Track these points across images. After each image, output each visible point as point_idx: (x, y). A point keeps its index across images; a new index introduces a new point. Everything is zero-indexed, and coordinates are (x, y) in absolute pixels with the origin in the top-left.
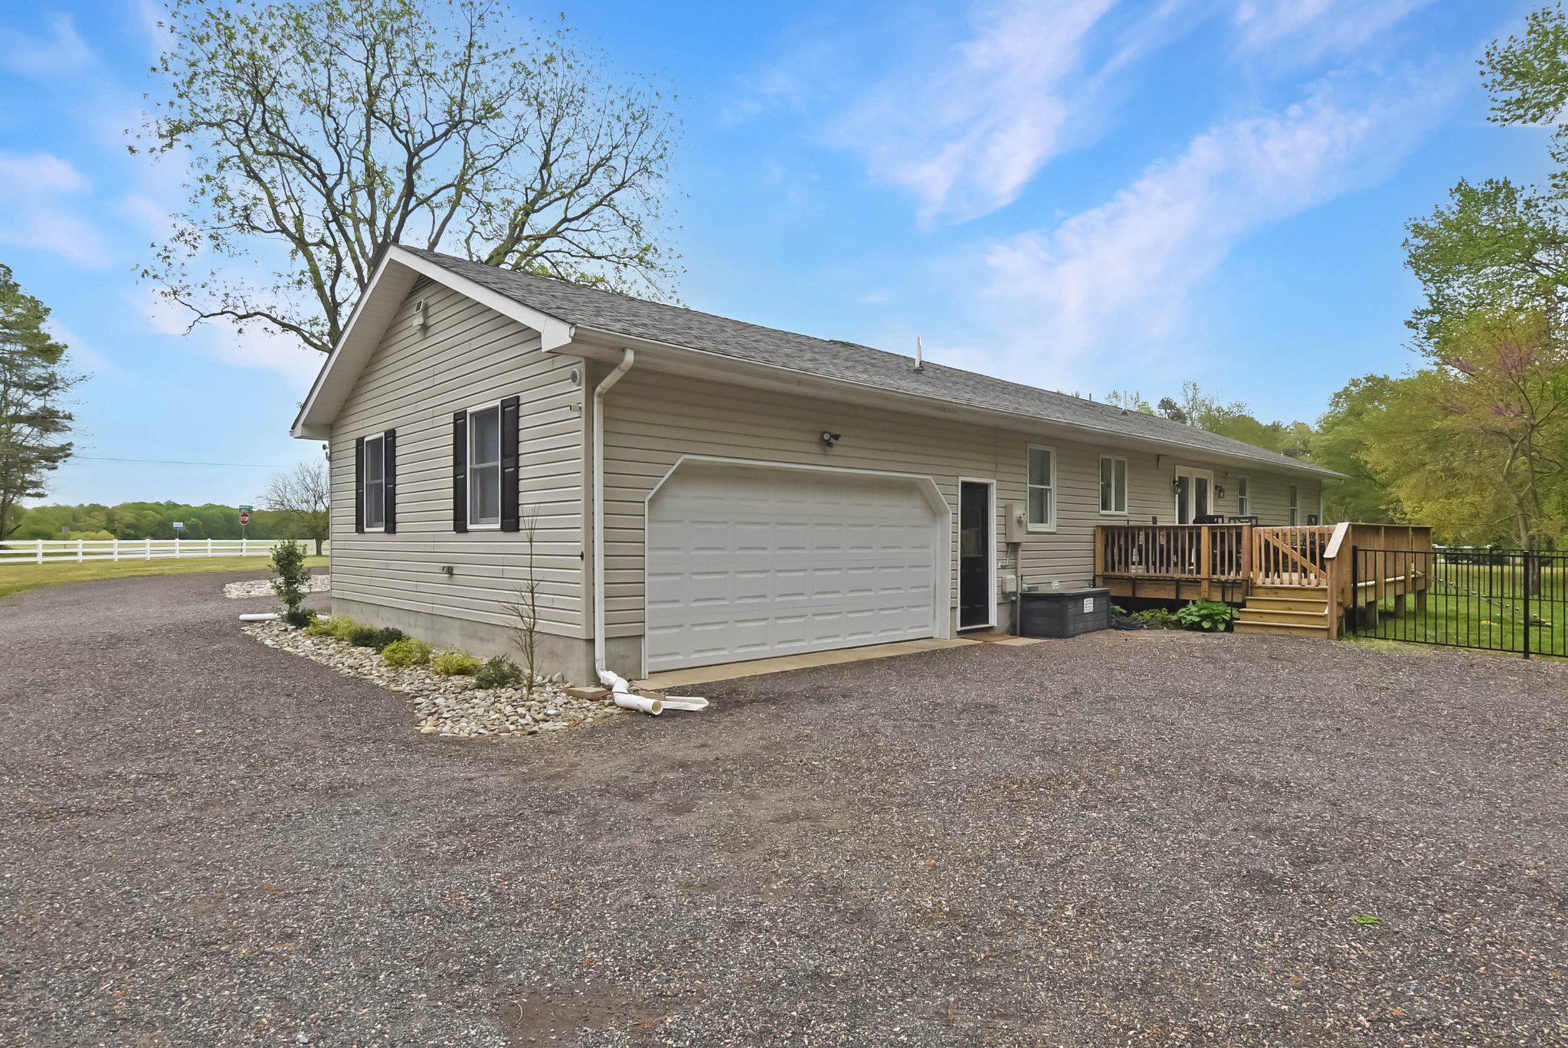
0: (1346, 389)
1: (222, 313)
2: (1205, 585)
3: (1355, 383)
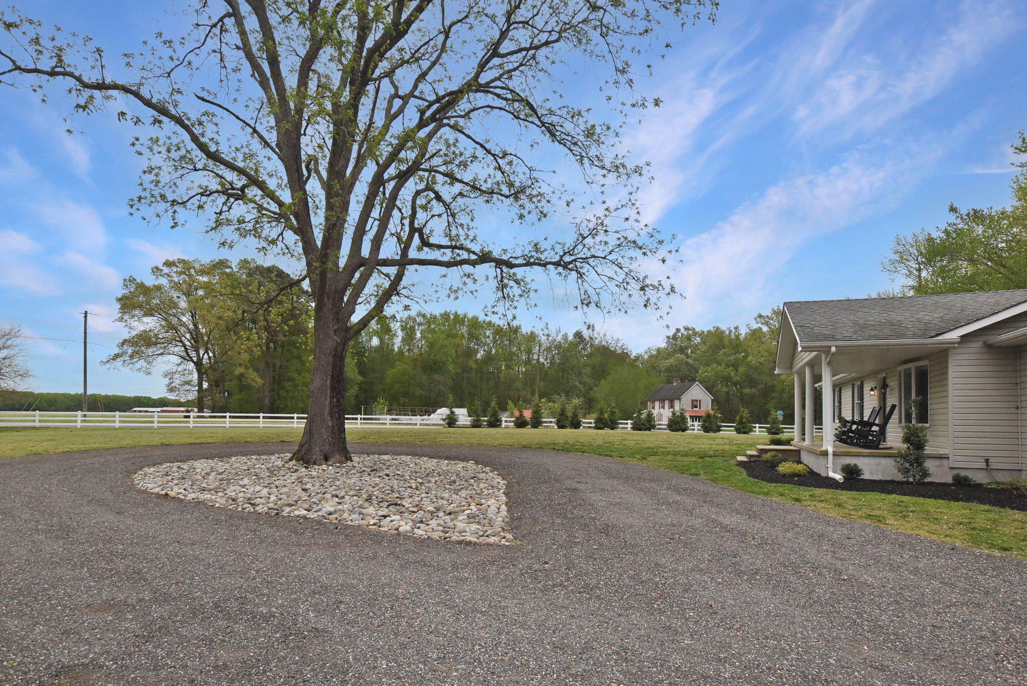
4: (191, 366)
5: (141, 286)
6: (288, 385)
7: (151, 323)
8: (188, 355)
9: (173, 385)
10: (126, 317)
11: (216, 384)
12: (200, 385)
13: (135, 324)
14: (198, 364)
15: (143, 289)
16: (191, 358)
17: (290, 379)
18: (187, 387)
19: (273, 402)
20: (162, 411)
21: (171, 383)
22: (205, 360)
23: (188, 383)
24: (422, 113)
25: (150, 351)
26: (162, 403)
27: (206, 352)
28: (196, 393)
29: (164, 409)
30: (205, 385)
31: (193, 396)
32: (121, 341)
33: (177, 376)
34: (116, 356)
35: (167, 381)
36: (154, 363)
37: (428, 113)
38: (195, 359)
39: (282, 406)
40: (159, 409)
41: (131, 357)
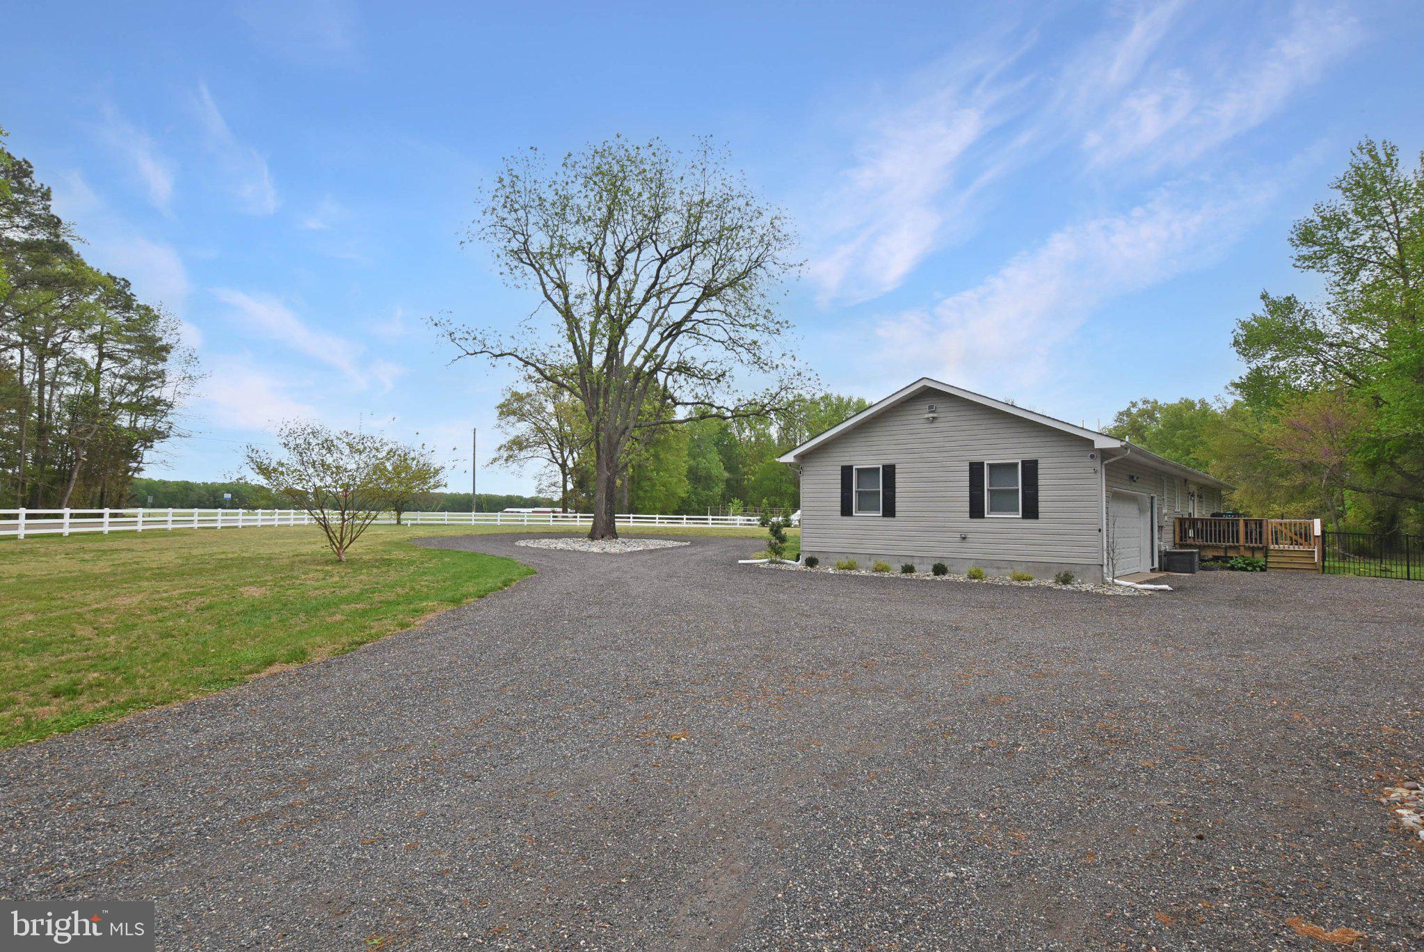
0: (1129, 409)
1: (481, 352)
2: (1242, 548)
3: (1134, 405)
4: (557, 467)
5: (515, 394)
6: (646, 484)
7: (523, 428)
8: (554, 458)
9: (541, 486)
10: (503, 423)
11: (580, 484)
12: (565, 486)
13: (509, 429)
14: (563, 466)
15: (518, 397)
16: (556, 460)
17: (650, 479)
18: (553, 488)
19: (632, 503)
20: (533, 512)
21: (540, 485)
22: (570, 464)
23: (554, 484)
24: (662, 335)
25: (524, 454)
26: (533, 503)
27: (571, 452)
28: (561, 494)
29: (536, 509)
30: (570, 486)
31: (557, 497)
32: (498, 446)
33: (544, 477)
34: (495, 460)
35: (536, 483)
36: (526, 466)
37: (666, 334)
38: (560, 462)
39: (640, 506)
40: (530, 510)
41: (507, 460)
